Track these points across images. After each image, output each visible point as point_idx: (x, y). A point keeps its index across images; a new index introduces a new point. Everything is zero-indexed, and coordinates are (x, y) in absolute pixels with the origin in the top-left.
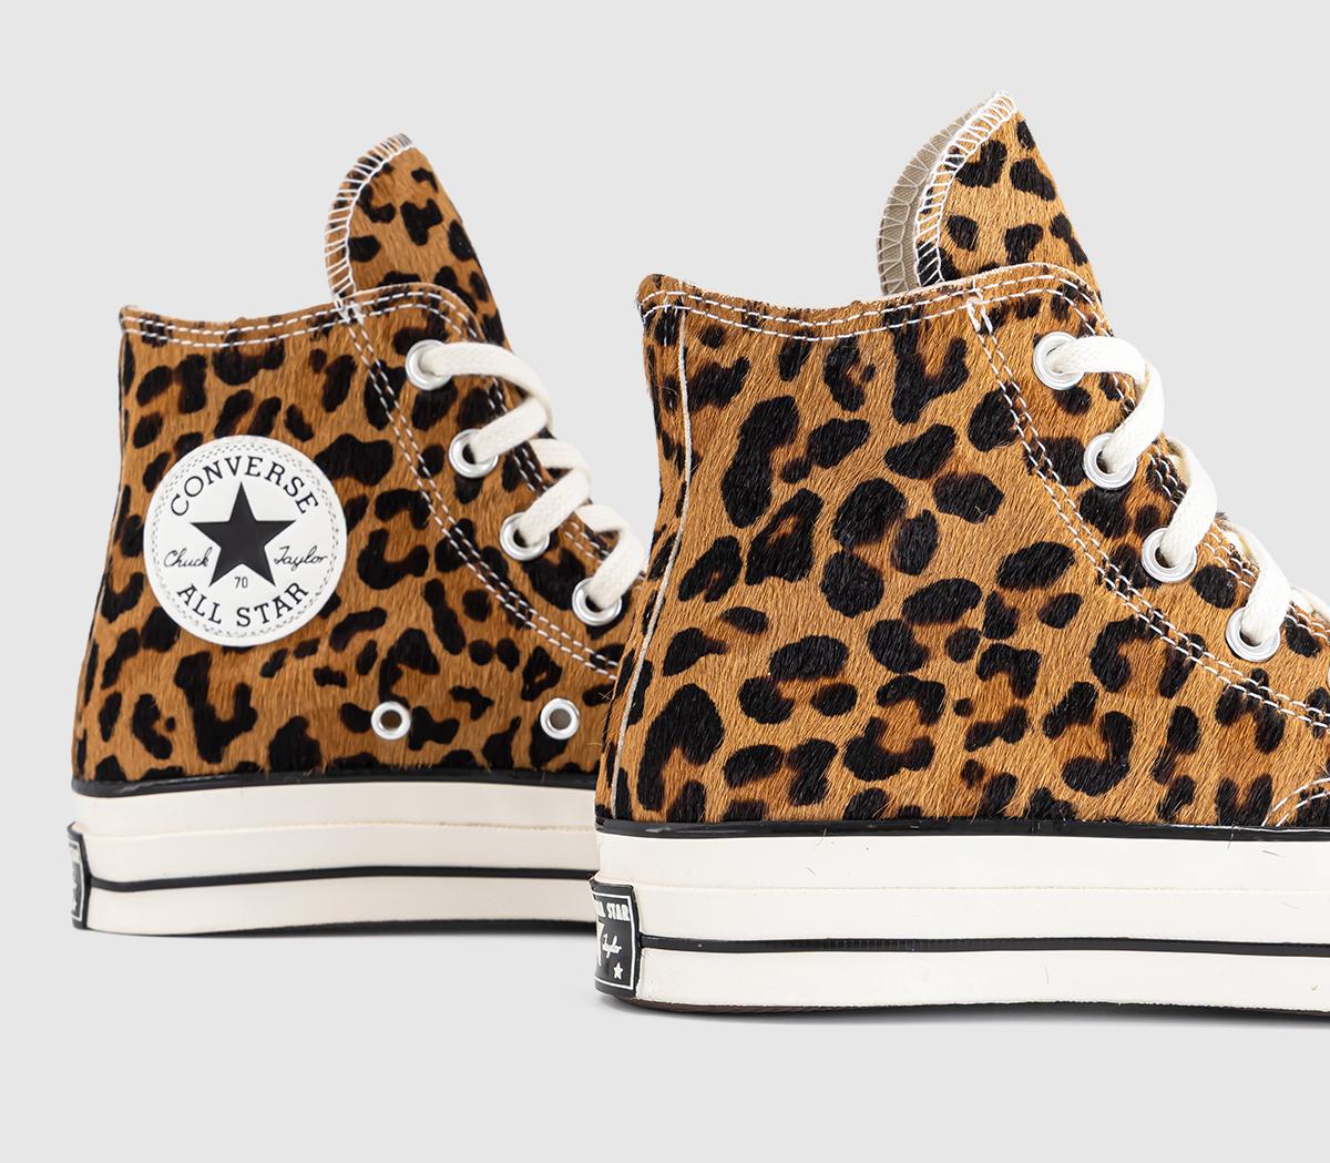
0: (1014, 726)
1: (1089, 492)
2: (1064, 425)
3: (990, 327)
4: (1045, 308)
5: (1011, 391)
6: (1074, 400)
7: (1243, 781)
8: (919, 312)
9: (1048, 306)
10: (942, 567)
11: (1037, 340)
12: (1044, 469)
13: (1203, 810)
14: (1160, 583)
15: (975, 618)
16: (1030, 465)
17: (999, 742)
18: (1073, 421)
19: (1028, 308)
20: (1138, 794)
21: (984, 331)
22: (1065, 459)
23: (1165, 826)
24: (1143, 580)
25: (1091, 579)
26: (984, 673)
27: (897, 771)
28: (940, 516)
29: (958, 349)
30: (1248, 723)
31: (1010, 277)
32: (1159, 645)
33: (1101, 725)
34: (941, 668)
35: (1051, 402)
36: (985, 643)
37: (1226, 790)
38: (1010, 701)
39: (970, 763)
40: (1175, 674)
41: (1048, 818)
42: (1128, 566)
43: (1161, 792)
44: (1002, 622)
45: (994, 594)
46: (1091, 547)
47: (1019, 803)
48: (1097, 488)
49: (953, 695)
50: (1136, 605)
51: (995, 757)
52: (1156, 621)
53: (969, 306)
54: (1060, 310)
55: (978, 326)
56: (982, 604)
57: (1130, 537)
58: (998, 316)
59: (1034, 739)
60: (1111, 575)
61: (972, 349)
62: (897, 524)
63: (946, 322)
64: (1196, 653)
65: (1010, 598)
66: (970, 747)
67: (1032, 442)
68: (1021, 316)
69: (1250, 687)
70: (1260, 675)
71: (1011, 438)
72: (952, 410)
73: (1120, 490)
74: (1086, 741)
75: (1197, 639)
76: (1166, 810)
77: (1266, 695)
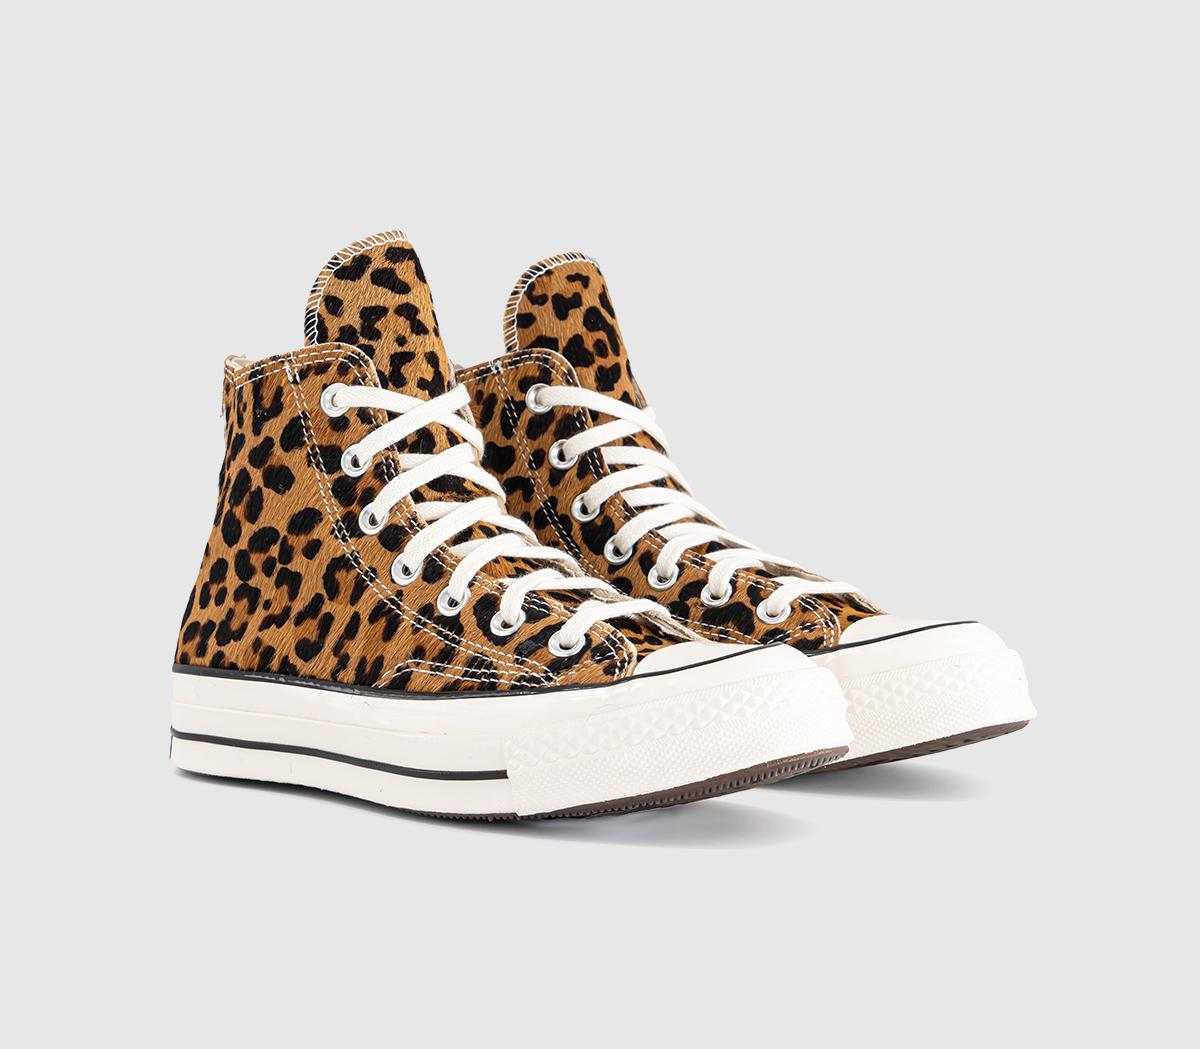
0: (278, 620)
1: (340, 478)
2: (332, 438)
3: (298, 379)
4: (333, 370)
5: (306, 418)
6: (340, 424)
7: (370, 659)
8: (261, 372)
9: (336, 368)
10: (264, 520)
11: (325, 387)
12: (318, 465)
13: (349, 675)
14: (364, 534)
15: (275, 551)
16: (310, 462)
17: (273, 627)
18: (336, 435)
19: (322, 369)
20: (325, 662)
21: (295, 382)
22: (331, 458)
23: (333, 682)
24: (356, 533)
25: (327, 531)
26: (278, 585)
27: (229, 642)
28: (264, 489)
29: (279, 392)
30: (382, 623)
31: (314, 350)
32: (353, 574)
33: (321, 620)
34: (258, 580)
35: (325, 425)
36: (279, 566)
37: (363, 662)
38: (285, 602)
39: (258, 639)
40: (360, 588)
41: (288, 673)
42: (351, 525)
43: (333, 661)
44: (287, 554)
45: (285, 537)
46: (332, 511)
47: (275, 664)
48: (346, 475)
49: (265, 596)
50: (347, 548)
51: (271, 636)
52: (356, 559)
53: (287, 367)
54: (343, 370)
55: (291, 379)
56: (279, 542)
57: (354, 507)
58: (303, 374)
59: (289, 625)
60: (340, 531)
61: (285, 391)
62: (248, 494)
63: (274, 375)
64: (372, 579)
65: (292, 540)
66: (260, 629)
67: (313, 448)
68: (317, 374)
69: (392, 601)
70: (399, 594)
71: (302, 444)
72: (274, 428)
73: (354, 478)
74: (310, 630)
75: (374, 571)
76: (334, 674)
77: (398, 606)
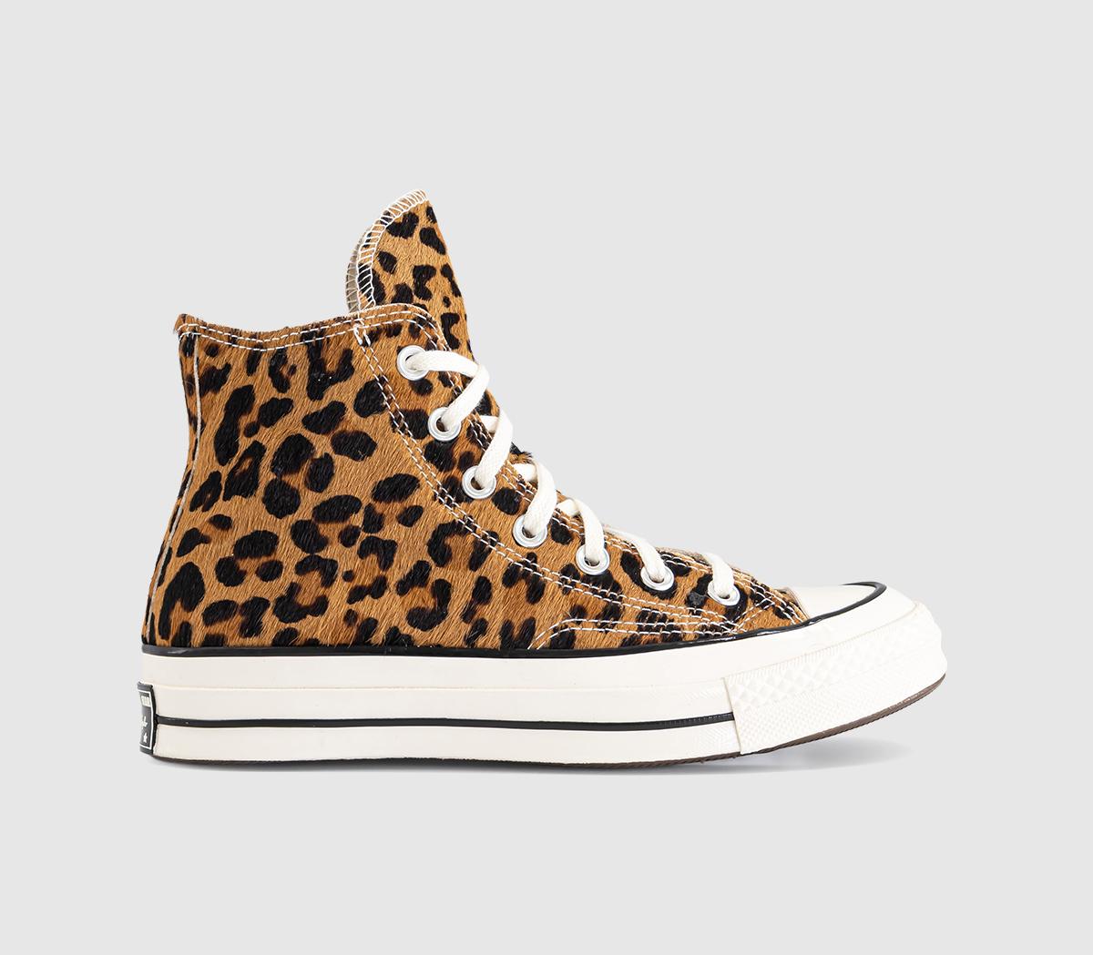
0: (378, 588)
1: (431, 443)
2: (415, 402)
3: (369, 342)
4: (405, 331)
5: (382, 381)
6: (422, 387)
7: (517, 622)
8: (322, 333)
9: (407, 329)
10: (336, 488)
11: (399, 350)
12: (403, 429)
13: (492, 639)
14: (473, 499)
15: (357, 520)
16: (394, 426)
17: (368, 598)
18: (421, 399)
19: (394, 331)
20: (453, 629)
21: (365, 344)
22: (416, 423)
23: (470, 649)
24: (462, 497)
25: (429, 497)
26: (362, 554)
27: (305, 617)
28: (335, 457)
29: (347, 355)
30: (522, 587)
31: (382, 312)
32: (470, 539)
33: (432, 587)
34: (333, 551)
35: (408, 388)
36: (363, 535)
37: (507, 627)
38: (377, 572)
39: (350, 611)
40: (478, 557)
41: (397, 645)
42: (454, 490)
43: (466, 628)
44: (374, 522)
45: (370, 505)
46: (430, 477)
47: (379, 636)
48: (436, 440)
49: (343, 568)
50: (457, 513)
51: (366, 608)
52: (469, 523)
53: (355, 329)
54: (414, 332)
55: (361, 342)
56: (362, 511)
57: (455, 471)
58: (374, 335)
59: (390, 596)
60: (443, 495)
61: (357, 354)
62: (309, 462)
63: (340, 338)
64: (493, 543)
65: (379, 507)
66: (350, 601)
67: (395, 412)
68: (389, 335)
69: (525, 564)
70: (532, 556)
71: (382, 409)
72: (345, 393)
73: (451, 442)
74: (422, 598)
75: (494, 534)
76: (470, 640)
77: (535, 569)
